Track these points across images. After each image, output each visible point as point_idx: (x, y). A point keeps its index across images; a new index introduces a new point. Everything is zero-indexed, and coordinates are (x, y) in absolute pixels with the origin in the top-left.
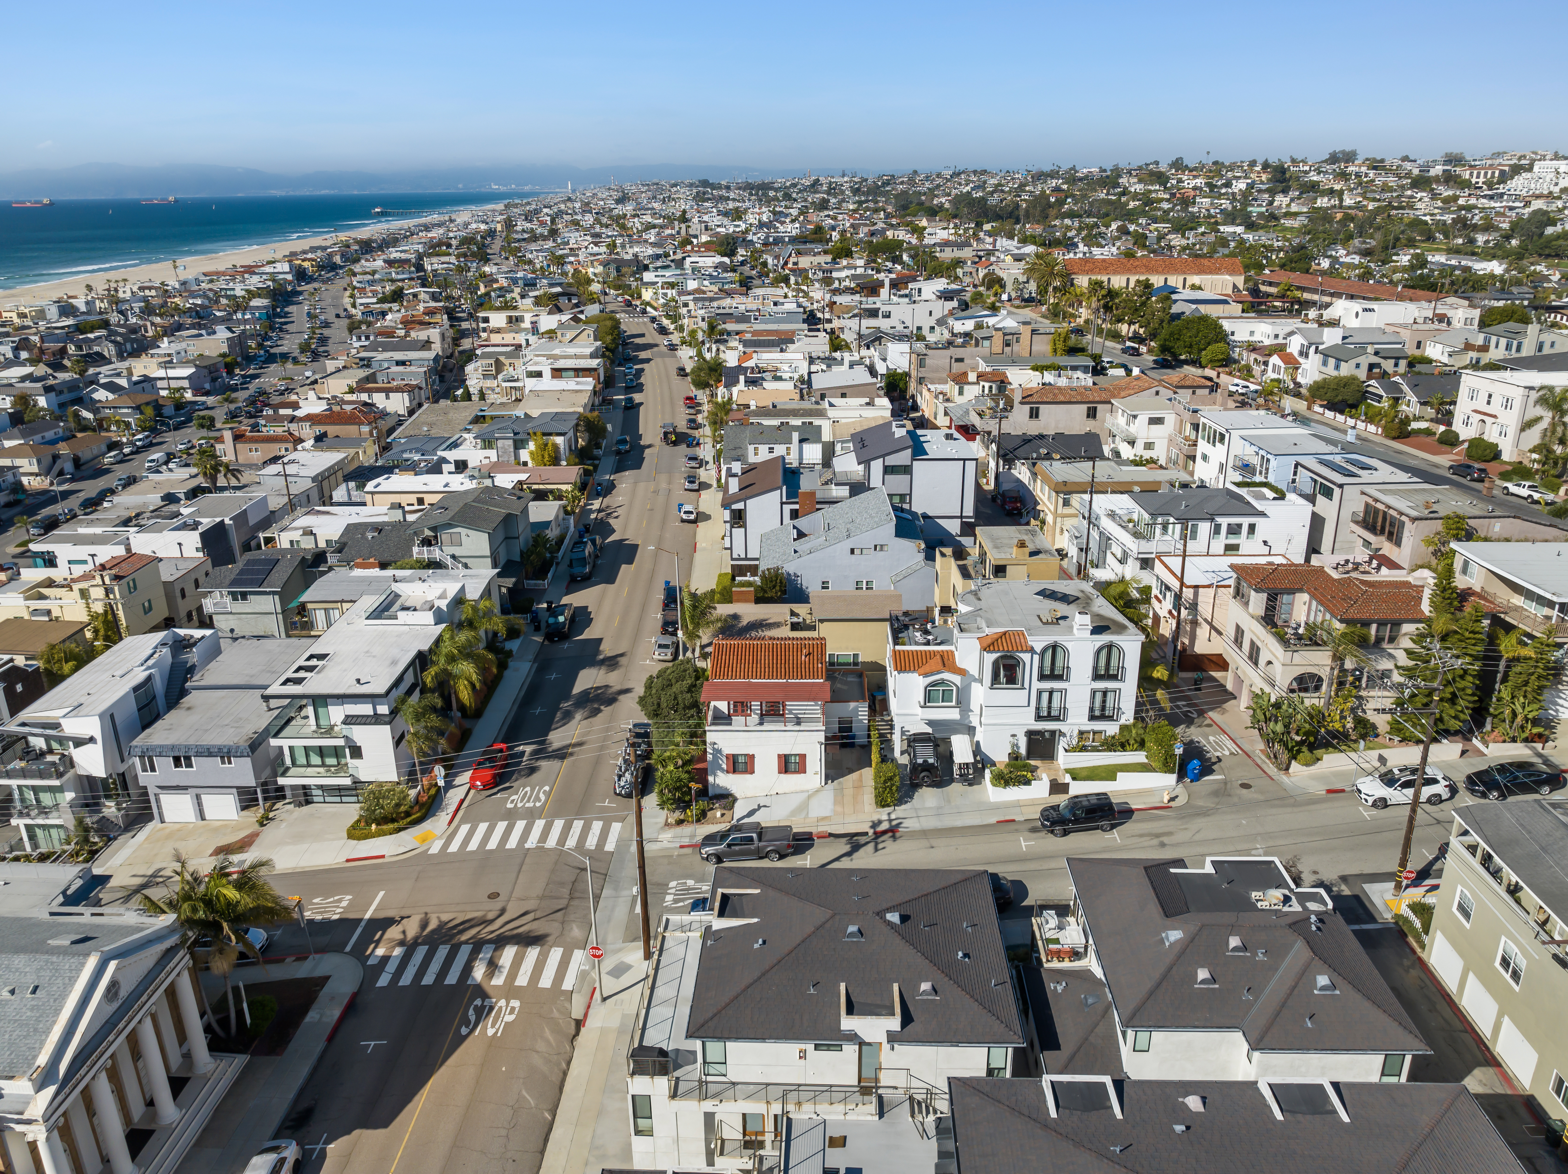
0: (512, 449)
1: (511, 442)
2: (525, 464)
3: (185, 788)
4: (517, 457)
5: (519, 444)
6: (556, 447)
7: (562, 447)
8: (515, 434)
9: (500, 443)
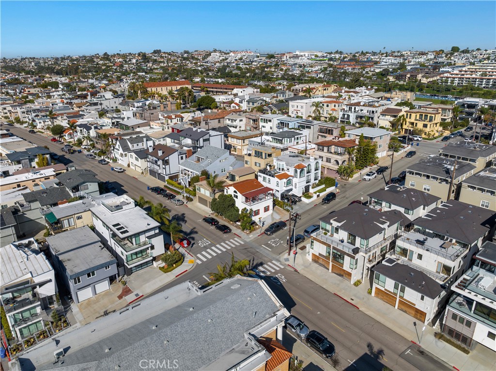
0: (29, 163)
1: (28, 160)
2: (34, 167)
3: (90, 285)
4: (31, 165)
5: (31, 160)
6: (47, 158)
7: (49, 159)
8: (29, 157)
9: (23, 161)
